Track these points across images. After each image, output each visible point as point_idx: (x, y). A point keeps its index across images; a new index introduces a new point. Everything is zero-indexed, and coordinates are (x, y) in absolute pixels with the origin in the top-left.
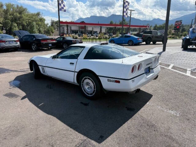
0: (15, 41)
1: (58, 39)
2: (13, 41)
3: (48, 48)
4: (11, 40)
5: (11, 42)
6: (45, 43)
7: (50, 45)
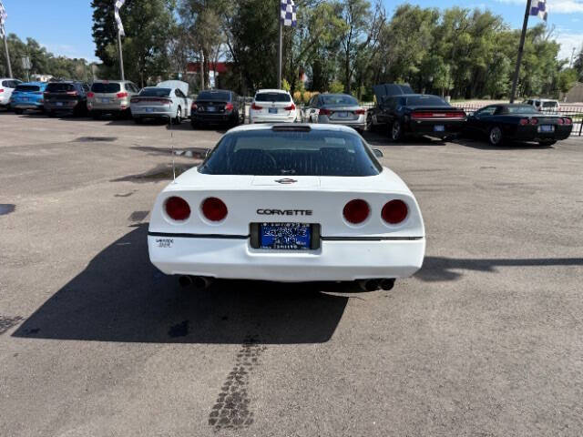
0: (353, 112)
1: (485, 111)
2: (348, 111)
3: (442, 138)
4: (345, 108)
5: (343, 114)
6: (423, 122)
7: (440, 128)
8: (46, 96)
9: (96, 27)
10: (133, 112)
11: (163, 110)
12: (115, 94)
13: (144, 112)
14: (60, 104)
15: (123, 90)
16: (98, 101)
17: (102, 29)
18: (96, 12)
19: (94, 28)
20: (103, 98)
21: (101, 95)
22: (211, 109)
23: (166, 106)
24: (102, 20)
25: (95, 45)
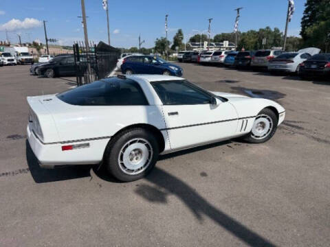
8: (236, 59)
9: (305, 17)
10: (269, 68)
11: (286, 67)
12: (265, 57)
13: (274, 68)
14: (240, 63)
15: (272, 54)
16: (256, 61)
17: (308, 18)
18: (306, 9)
19: (302, 19)
20: (259, 60)
21: (259, 58)
22: (314, 66)
23: (289, 64)
24: (310, 12)
25: (301, 28)
